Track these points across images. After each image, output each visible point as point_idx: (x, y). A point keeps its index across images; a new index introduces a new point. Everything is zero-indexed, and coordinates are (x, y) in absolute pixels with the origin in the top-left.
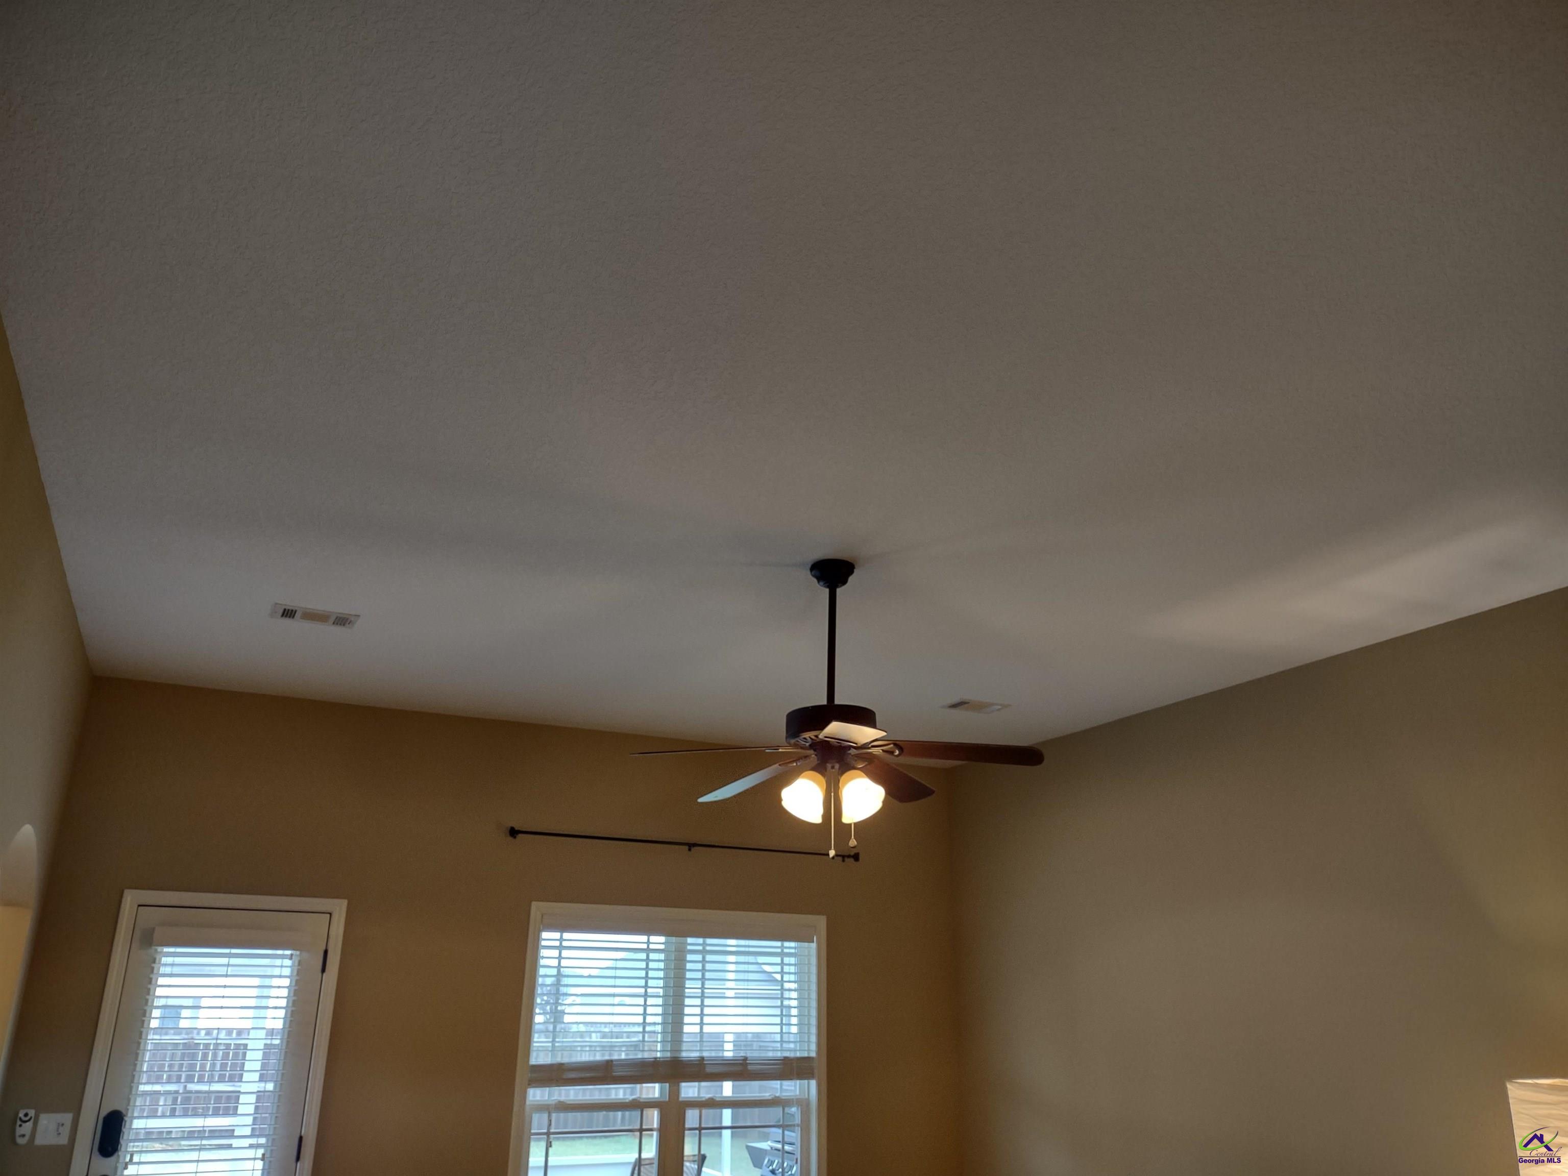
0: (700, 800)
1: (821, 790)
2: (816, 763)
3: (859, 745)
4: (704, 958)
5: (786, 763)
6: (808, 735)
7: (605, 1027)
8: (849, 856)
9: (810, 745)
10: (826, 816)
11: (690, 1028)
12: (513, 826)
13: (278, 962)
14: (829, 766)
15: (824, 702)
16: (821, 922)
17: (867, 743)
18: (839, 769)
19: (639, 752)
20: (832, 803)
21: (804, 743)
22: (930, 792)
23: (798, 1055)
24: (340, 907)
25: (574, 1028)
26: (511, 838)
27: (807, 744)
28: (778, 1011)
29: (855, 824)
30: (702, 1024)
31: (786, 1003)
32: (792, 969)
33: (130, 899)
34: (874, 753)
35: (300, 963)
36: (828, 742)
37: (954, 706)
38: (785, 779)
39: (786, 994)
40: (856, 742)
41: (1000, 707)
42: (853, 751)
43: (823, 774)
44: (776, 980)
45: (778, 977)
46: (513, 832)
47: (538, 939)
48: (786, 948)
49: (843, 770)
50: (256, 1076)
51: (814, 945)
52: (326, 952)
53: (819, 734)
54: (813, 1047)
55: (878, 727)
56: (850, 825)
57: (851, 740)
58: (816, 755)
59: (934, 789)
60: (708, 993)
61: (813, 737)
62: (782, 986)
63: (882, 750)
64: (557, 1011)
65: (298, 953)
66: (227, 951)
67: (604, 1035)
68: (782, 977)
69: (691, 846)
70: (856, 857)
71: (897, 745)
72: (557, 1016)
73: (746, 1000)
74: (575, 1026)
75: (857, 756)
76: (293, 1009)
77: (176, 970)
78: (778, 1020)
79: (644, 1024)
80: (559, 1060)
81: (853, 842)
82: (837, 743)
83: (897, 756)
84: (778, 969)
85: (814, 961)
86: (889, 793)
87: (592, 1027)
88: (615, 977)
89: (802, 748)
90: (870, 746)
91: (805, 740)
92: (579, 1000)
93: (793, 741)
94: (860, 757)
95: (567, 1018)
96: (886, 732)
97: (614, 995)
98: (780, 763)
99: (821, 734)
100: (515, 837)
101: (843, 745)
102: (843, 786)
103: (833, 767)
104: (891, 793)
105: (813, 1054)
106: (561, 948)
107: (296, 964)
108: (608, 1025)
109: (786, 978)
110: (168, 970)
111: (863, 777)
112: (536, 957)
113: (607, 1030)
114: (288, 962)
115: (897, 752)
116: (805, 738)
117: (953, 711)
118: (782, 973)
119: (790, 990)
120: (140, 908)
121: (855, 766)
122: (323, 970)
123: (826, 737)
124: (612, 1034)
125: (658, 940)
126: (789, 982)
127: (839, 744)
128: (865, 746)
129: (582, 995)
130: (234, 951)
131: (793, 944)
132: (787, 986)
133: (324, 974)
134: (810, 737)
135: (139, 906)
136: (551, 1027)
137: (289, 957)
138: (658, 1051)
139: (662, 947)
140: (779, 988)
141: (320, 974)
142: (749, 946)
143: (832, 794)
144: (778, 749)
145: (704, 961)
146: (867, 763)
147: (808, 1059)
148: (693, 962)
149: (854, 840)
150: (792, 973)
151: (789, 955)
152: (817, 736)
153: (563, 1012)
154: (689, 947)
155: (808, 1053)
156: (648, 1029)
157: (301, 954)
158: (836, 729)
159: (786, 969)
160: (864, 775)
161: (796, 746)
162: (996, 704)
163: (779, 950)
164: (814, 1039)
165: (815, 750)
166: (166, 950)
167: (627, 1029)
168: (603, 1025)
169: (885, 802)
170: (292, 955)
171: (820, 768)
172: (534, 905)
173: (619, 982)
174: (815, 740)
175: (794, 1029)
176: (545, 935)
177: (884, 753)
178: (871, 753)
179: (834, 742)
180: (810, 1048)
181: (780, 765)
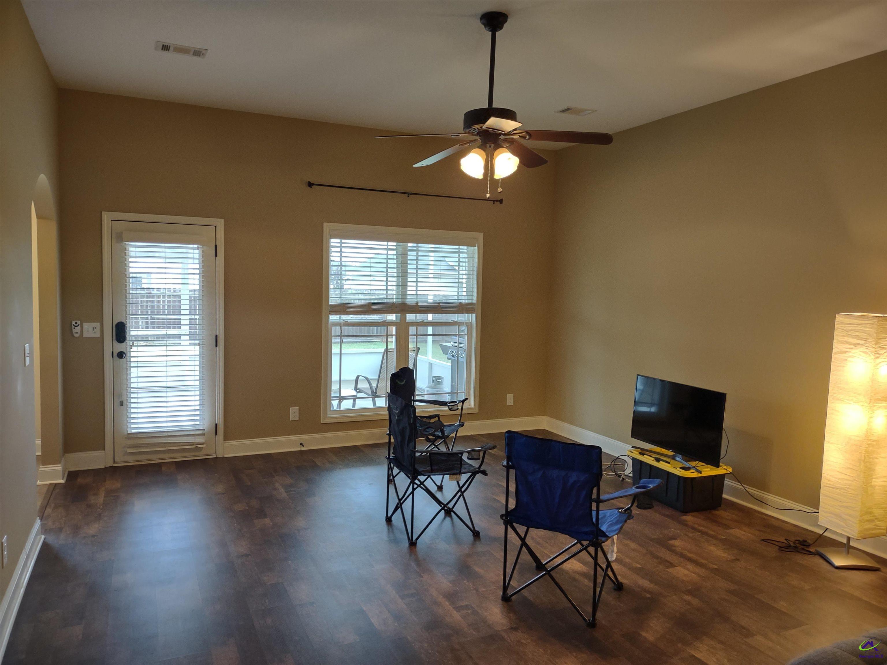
0: (414, 166)
1: (483, 160)
2: (481, 144)
3: (505, 133)
4: (417, 253)
5: (463, 144)
6: (477, 127)
7: (366, 291)
8: (497, 201)
9: (477, 133)
10: (485, 174)
11: (411, 291)
12: (309, 181)
13: (191, 251)
14: (488, 145)
15: (486, 106)
16: (480, 236)
17: (510, 131)
18: (494, 147)
19: (379, 136)
20: (489, 167)
21: (474, 132)
22: (546, 162)
23: (467, 302)
24: (220, 223)
25: (350, 291)
26: (309, 188)
27: (476, 132)
28: (456, 285)
29: (502, 179)
30: (417, 290)
31: (460, 280)
32: (464, 260)
33: (106, 217)
34: (514, 138)
35: (203, 252)
36: (488, 131)
37: (563, 111)
38: (463, 153)
39: (461, 277)
40: (504, 131)
41: (590, 112)
42: (502, 137)
43: (484, 150)
44: (455, 270)
45: (457, 268)
46: (310, 185)
47: (328, 243)
48: (462, 249)
49: (495, 149)
50: (188, 312)
51: (476, 248)
52: (216, 246)
53: (483, 126)
54: (475, 298)
55: (517, 121)
56: (499, 180)
57: (501, 130)
58: (481, 139)
59: (548, 160)
60: (419, 275)
61: (479, 128)
62: (459, 272)
63: (519, 136)
64: (341, 283)
65: (201, 246)
66: (163, 245)
67: (365, 294)
68: (459, 268)
69: (409, 194)
70: (501, 201)
71: (527, 132)
72: (341, 285)
73: (439, 279)
74: (350, 290)
75: (504, 140)
76: (203, 275)
77: (138, 254)
78: (456, 289)
79: (387, 290)
80: (343, 302)
81: (500, 189)
82: (493, 132)
83: (528, 139)
84: (457, 264)
85: (476, 256)
86: (521, 162)
87: (359, 291)
88: (371, 267)
89: (472, 135)
90: (512, 133)
91: (474, 130)
92: (351, 278)
93: (467, 130)
94: (505, 140)
95: (345, 287)
96: (522, 123)
97: (371, 276)
98: (460, 144)
99: (484, 126)
100: (311, 188)
101: (496, 133)
102: (496, 158)
103: (490, 146)
104: (522, 163)
105: (474, 302)
106: (341, 247)
107: (201, 252)
108: (367, 290)
109: (461, 268)
110: (134, 254)
111: (507, 152)
112: (328, 252)
113: (367, 292)
114: (196, 251)
115: (528, 137)
116: (474, 129)
117: (563, 114)
118: (459, 266)
119: (463, 275)
120: (112, 221)
121: (503, 146)
122: (216, 256)
123: (487, 128)
124: (370, 294)
125: (393, 244)
126: (463, 270)
127: (494, 132)
128: (509, 133)
129: (352, 275)
130: (167, 245)
131: (465, 247)
132: (461, 272)
133: (217, 258)
134: (477, 128)
135: (112, 220)
136: (338, 291)
137: (197, 248)
138: (394, 298)
139: (395, 248)
140: (457, 273)
141: (215, 258)
142: (441, 248)
143: (489, 162)
144: (459, 135)
145: (417, 255)
146: (510, 144)
147: (472, 304)
148: (411, 257)
149: (501, 188)
150: (464, 266)
151: (463, 253)
152: (481, 127)
153: (343, 284)
154: (409, 248)
155: (472, 301)
156: (389, 292)
157: (203, 247)
158: (493, 122)
159: (461, 264)
160: (508, 151)
161: (469, 133)
162: (588, 110)
163: (457, 250)
164: (475, 294)
165: (480, 136)
166: (130, 243)
167: (377, 292)
168: (364, 290)
169: (519, 167)
170: (198, 247)
171: (483, 147)
172: (325, 224)
173: (373, 269)
174: (481, 130)
175: (464, 294)
176: (332, 240)
177: (520, 138)
178: (512, 138)
179: (491, 130)
180: (473, 299)
181: (460, 145)
